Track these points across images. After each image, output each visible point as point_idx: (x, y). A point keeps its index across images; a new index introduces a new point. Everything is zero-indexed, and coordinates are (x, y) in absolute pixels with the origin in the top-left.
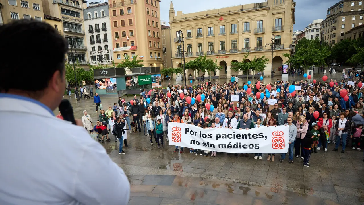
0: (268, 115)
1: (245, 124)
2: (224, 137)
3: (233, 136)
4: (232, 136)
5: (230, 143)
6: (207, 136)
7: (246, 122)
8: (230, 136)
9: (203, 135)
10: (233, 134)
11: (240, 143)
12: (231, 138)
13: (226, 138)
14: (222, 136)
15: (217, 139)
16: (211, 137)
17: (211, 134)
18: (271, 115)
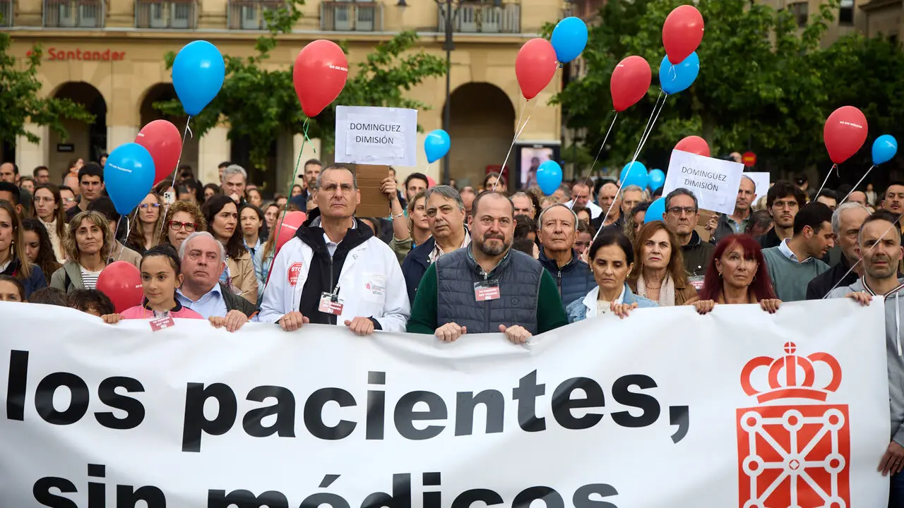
0: (648, 249)
1: (486, 293)
2: (269, 421)
3: (357, 415)
4: (348, 413)
5: (329, 479)
6: (96, 404)
7: (494, 273)
8: (331, 414)
9: (50, 384)
10: (361, 391)
11: (431, 478)
12: (344, 429)
13: (285, 428)
14: (244, 406)
15: (191, 442)
16: (136, 414)
17: (134, 385)
18: (667, 251)
